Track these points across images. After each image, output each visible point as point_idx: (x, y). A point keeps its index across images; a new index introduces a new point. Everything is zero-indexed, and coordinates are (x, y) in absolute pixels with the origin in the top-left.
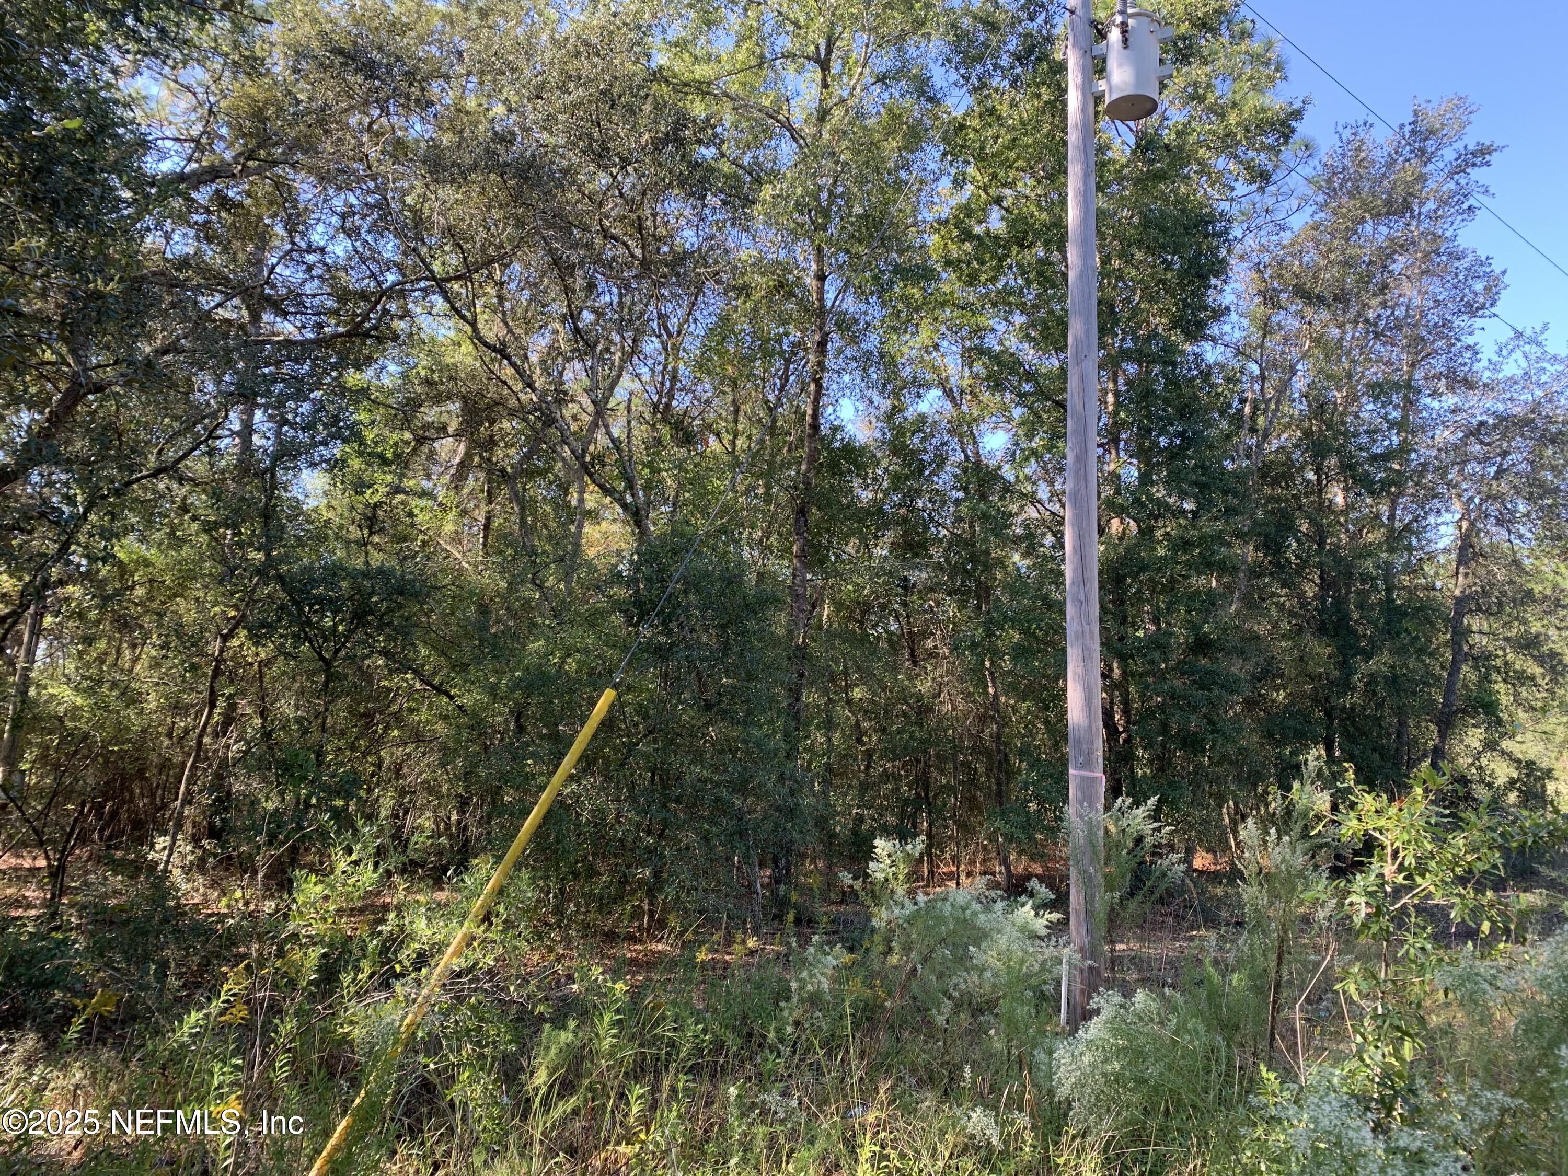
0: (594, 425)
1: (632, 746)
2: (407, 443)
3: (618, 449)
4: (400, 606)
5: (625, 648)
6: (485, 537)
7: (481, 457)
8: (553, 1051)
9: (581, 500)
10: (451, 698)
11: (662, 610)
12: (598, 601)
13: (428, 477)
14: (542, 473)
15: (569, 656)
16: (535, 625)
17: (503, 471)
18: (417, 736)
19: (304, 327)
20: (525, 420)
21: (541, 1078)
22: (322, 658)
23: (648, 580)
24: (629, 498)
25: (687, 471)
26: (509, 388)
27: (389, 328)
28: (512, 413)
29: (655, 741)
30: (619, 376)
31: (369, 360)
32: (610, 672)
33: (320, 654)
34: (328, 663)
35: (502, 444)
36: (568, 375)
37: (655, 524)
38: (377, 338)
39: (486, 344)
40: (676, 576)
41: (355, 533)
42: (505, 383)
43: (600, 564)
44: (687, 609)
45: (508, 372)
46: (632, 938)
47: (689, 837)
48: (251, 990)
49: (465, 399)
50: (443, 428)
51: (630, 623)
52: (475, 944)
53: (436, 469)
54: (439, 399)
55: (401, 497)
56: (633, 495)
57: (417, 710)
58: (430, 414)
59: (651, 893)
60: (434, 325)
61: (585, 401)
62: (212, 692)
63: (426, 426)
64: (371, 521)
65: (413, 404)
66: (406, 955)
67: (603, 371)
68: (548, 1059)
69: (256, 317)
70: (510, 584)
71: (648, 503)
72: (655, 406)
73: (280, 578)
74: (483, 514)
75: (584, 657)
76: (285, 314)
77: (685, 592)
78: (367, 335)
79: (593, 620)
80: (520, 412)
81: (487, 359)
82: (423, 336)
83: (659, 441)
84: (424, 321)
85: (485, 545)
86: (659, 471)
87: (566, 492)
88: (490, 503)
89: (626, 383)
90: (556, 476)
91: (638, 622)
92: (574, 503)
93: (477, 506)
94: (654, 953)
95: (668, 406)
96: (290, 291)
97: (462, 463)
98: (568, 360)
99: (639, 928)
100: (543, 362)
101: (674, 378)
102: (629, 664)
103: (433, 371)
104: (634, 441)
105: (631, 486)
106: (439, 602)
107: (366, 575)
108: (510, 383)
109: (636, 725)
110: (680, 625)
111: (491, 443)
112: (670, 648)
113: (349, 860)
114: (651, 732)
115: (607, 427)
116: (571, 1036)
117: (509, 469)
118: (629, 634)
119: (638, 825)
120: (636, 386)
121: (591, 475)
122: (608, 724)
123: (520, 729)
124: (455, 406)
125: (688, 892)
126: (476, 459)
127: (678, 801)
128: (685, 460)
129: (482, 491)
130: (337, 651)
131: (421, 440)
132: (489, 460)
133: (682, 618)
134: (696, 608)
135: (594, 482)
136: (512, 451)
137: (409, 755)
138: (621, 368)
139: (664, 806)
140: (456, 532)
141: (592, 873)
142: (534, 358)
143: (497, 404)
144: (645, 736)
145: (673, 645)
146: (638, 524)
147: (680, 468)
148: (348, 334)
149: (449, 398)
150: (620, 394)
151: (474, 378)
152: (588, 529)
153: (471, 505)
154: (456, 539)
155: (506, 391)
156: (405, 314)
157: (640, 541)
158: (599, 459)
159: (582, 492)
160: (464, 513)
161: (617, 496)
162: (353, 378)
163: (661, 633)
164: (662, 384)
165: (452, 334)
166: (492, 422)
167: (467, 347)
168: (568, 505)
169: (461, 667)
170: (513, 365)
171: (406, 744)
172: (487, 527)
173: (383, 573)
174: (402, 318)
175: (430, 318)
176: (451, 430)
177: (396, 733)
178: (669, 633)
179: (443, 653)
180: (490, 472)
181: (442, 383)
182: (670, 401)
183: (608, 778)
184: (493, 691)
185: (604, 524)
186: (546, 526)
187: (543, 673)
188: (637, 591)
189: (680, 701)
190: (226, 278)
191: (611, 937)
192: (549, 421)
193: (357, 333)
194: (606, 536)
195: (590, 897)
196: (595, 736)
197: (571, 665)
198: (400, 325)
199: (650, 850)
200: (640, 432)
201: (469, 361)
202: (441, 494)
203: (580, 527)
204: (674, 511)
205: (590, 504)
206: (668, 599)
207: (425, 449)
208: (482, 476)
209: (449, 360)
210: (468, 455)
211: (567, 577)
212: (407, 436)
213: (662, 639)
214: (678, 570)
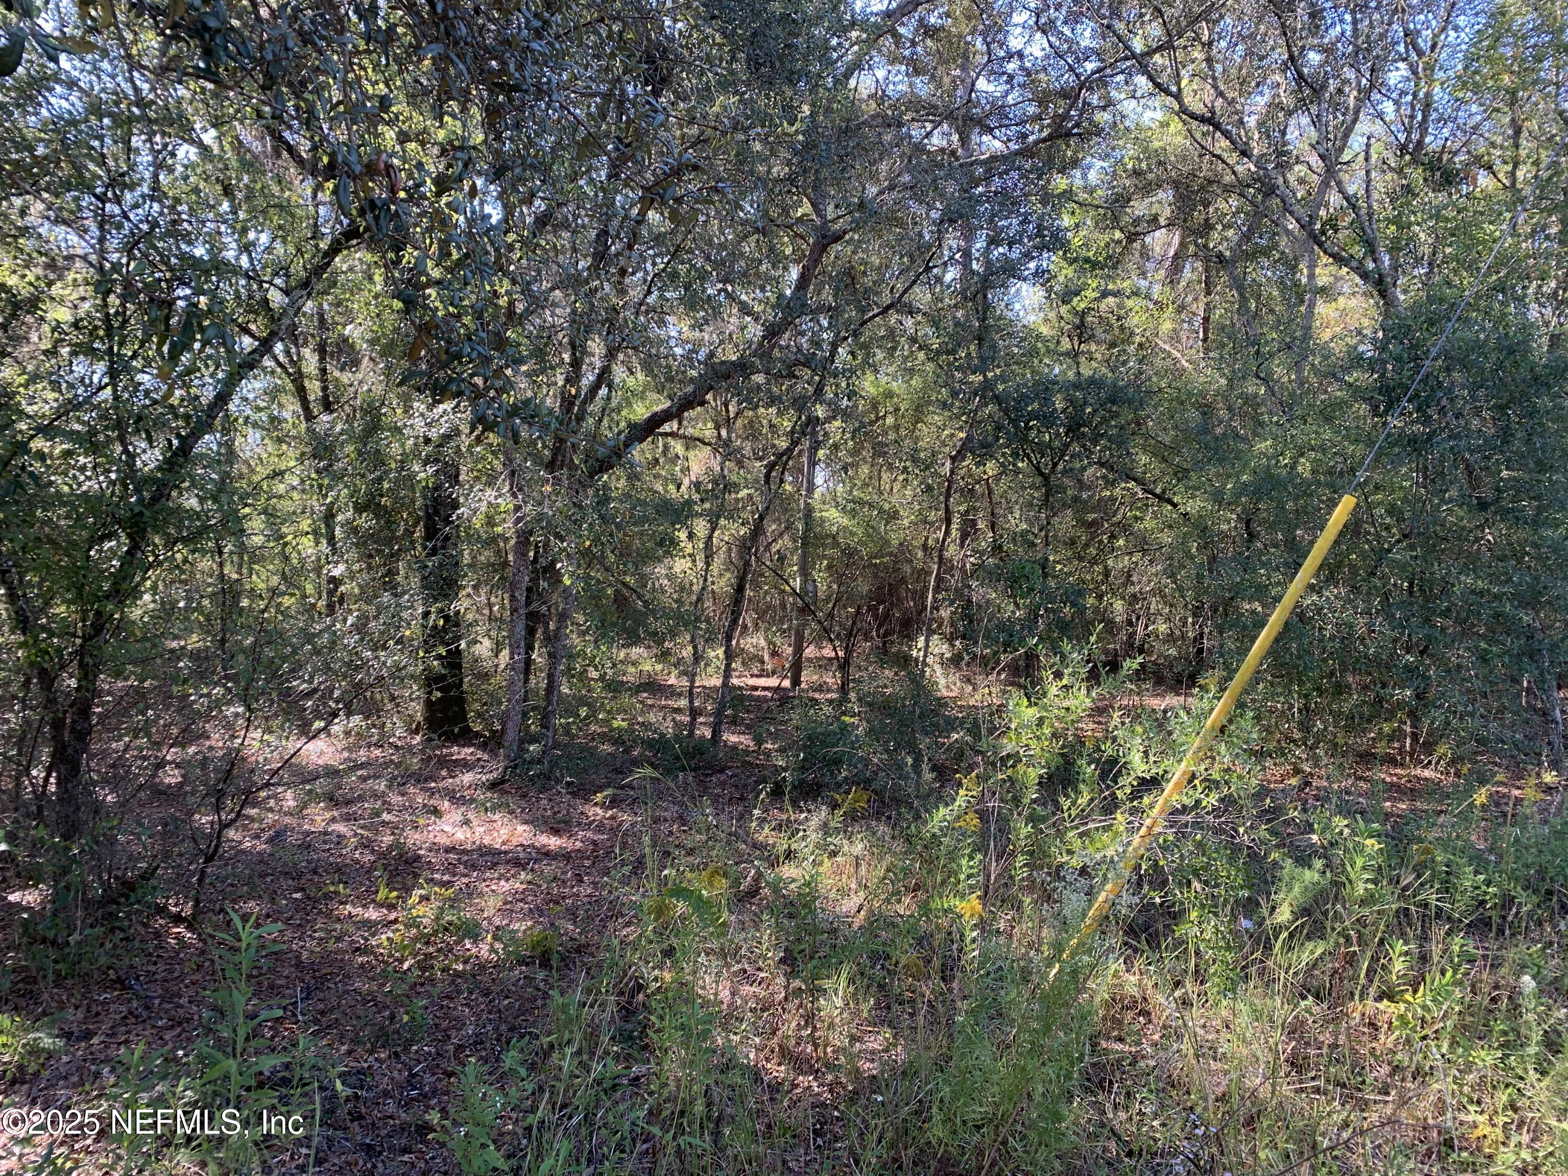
0: (1325, 184)
1: (1382, 554)
2: (1119, 242)
3: (1354, 207)
4: (1116, 415)
5: (1370, 443)
6: (1206, 331)
7: (1197, 245)
8: (1297, 889)
9: (1312, 276)
10: (1175, 505)
11: (1417, 396)
12: (1336, 391)
13: (1143, 274)
14: (1266, 252)
15: (1302, 455)
16: (1261, 424)
17: (1220, 256)
18: (1143, 545)
19: (1009, 140)
20: (1241, 195)
21: (1284, 915)
22: (1041, 474)
23: (1398, 359)
24: (1371, 265)
25: (1447, 220)
26: (1224, 162)
27: (1091, 122)
28: (1228, 189)
29: (1412, 547)
30: (1355, 121)
31: (1075, 163)
32: (1353, 470)
33: (1038, 469)
34: (1046, 478)
35: (1219, 227)
36: (1292, 134)
37: (1405, 292)
38: (1080, 135)
39: (1193, 116)
40: (1434, 352)
41: (1066, 344)
42: (1219, 157)
43: (1338, 348)
44: (1450, 390)
45: (1222, 144)
46: (1391, 761)
47: (1460, 654)
48: (981, 799)
49: (1176, 185)
50: (1155, 219)
51: (1375, 411)
52: (1197, 782)
53: (1150, 266)
54: (1147, 189)
55: (1111, 300)
56: (1375, 261)
57: (1142, 519)
58: (1139, 208)
59: (1413, 715)
60: (1139, 110)
61: (1314, 160)
62: (947, 510)
63: (1137, 221)
64: (1081, 331)
65: (1121, 200)
66: (1127, 782)
67: (1334, 121)
68: (1291, 896)
69: (964, 140)
70: (1230, 380)
71: (1395, 267)
72: (1403, 148)
73: (997, 399)
74: (1202, 307)
75: (1320, 456)
76: (990, 130)
77: (1448, 370)
78: (1069, 134)
79: (1328, 414)
80: (1238, 188)
81: (1198, 136)
82: (1127, 123)
83: (1408, 190)
84: (1129, 106)
85: (1205, 340)
86: (1410, 224)
87: (1294, 268)
88: (1208, 293)
89: (1364, 126)
90: (1283, 253)
91: (1386, 411)
92: (1304, 280)
93: (1196, 299)
94: (1419, 779)
95: (1420, 144)
96: (993, 104)
97: (1176, 256)
98: (1290, 113)
99: (1401, 750)
100: (1261, 124)
101: (1427, 105)
102: (1376, 460)
103: (1140, 160)
104: (1375, 195)
105: (1372, 250)
106: (1155, 407)
107: (1077, 386)
108: (1225, 155)
109: (1388, 528)
110: (1442, 411)
111: (1208, 226)
112: (1429, 439)
113: (1060, 684)
114: (1406, 536)
115: (1339, 183)
116: (1316, 876)
117: (1228, 253)
118: (1375, 426)
119: (1395, 641)
120: (1378, 128)
121: (1320, 245)
122: (1352, 528)
123: (1252, 536)
124: (1166, 195)
125: (1461, 718)
126: (1192, 248)
127: (1446, 614)
128: (1445, 207)
129: (1200, 282)
130: (1055, 465)
131: (1132, 238)
132: (1205, 246)
133: (1444, 402)
134: (1463, 387)
135: (1325, 252)
136: (1230, 233)
137: (1137, 563)
138: (1357, 112)
139: (1427, 620)
140: (1174, 330)
141: (1340, 689)
142: (1251, 121)
143: (1210, 182)
144: (1398, 541)
145: (1430, 436)
146: (1383, 294)
147: (1438, 217)
148: (1050, 138)
149: (1159, 186)
150: (1356, 142)
151: (1184, 158)
152: (1323, 309)
153: (1189, 299)
154: (1174, 337)
155: (1221, 166)
156: (1108, 104)
157: (1386, 315)
158: (1332, 223)
159: (1312, 266)
160: (1181, 309)
161: (1354, 264)
162: (1060, 183)
163: (1417, 421)
164: (1412, 117)
165: (1159, 115)
166: (1206, 205)
167: (1176, 125)
168: (1297, 284)
169: (1182, 474)
170: (1227, 135)
171: (1131, 554)
172: (1206, 319)
173: (1094, 383)
174: (1104, 108)
175: (1133, 102)
176: (1162, 222)
177: (1121, 542)
178: (1427, 421)
179: (1164, 460)
180: (1207, 260)
181: (1151, 171)
182: (1422, 136)
183: (1355, 589)
184: (1218, 498)
185: (1341, 300)
186: (1272, 311)
187: (1271, 476)
188: (1382, 376)
189: (1443, 501)
190: (935, 107)
191: (1366, 758)
192: (1269, 190)
193: (1060, 134)
194: (1344, 312)
195: (1337, 715)
196: (1337, 543)
197: (1304, 467)
198: (1103, 118)
199: (1409, 669)
200: (1382, 183)
201: (1179, 140)
202: (1156, 290)
203: (1312, 306)
204: (1431, 271)
205: (1323, 280)
206: (1425, 380)
207: (1137, 245)
208: (1199, 264)
209: (1156, 144)
210: (1183, 245)
211: (1297, 365)
212: (1118, 235)
213: (1418, 428)
214: (1436, 345)
